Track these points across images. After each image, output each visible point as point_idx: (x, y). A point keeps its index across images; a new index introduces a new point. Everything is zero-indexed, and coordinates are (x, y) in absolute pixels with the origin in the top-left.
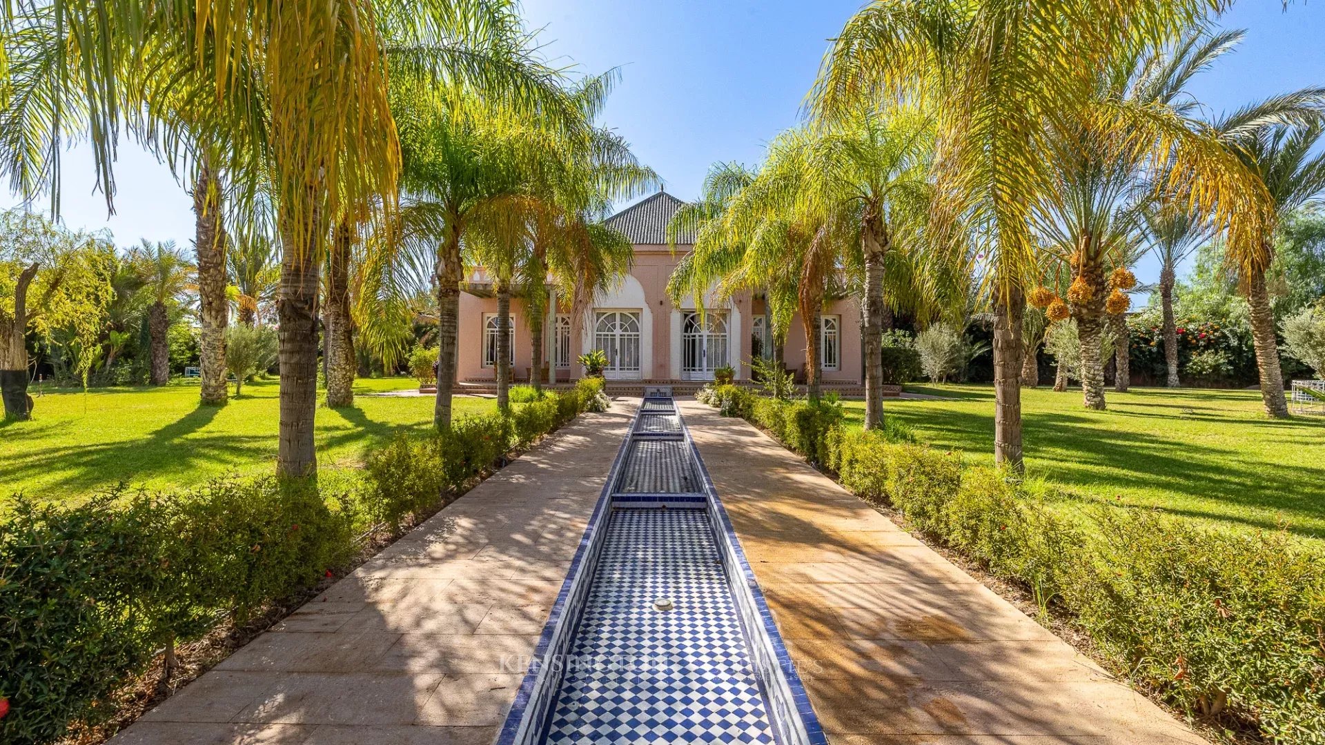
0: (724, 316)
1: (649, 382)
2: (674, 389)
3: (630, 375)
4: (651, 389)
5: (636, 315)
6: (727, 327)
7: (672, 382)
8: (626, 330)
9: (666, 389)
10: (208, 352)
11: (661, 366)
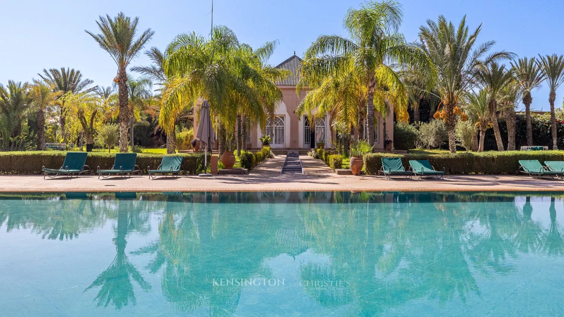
0: (324, 118)
1: (289, 149)
2: (300, 152)
3: (280, 146)
4: (290, 152)
5: (283, 118)
6: (325, 123)
7: (299, 149)
8: (278, 125)
9: (297, 152)
10: (123, 137)
11: (295, 141)
